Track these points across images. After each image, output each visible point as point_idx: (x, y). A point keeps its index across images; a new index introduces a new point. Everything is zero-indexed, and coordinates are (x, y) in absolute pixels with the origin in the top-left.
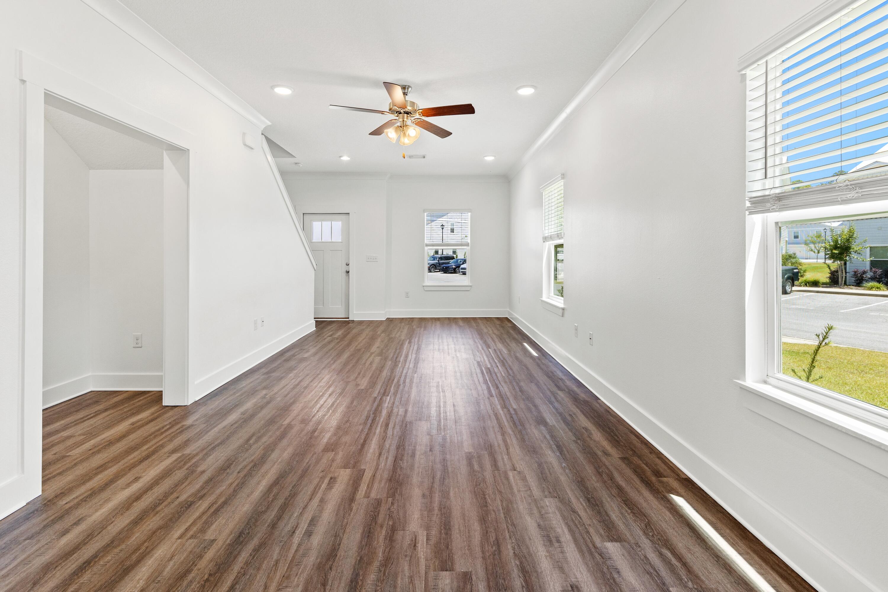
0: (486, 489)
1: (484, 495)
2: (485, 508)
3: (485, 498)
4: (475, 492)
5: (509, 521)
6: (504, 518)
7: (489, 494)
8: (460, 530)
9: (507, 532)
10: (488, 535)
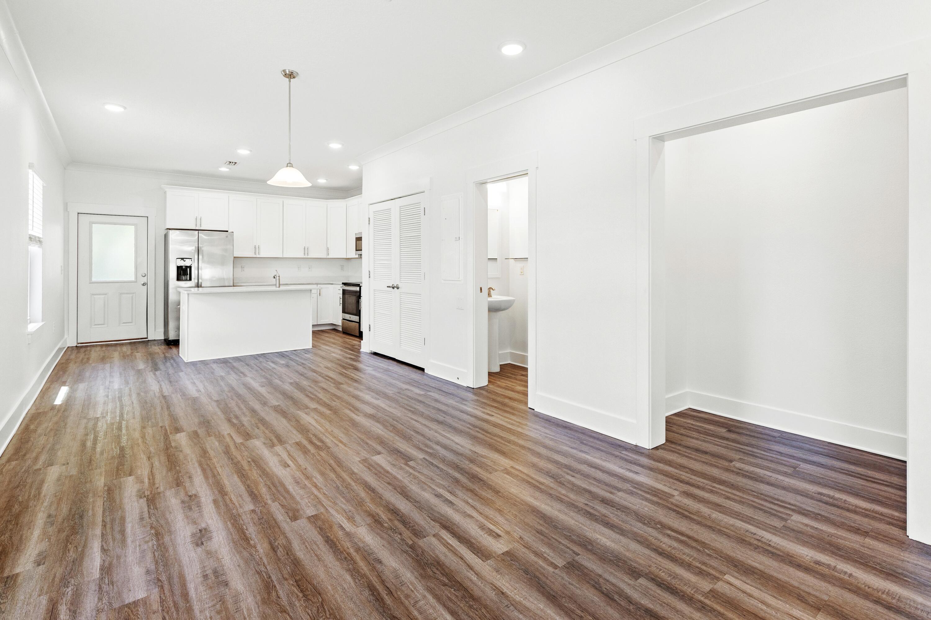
0: (306, 607)
1: (304, 596)
2: (297, 578)
3: (302, 591)
4: (320, 594)
5: (264, 575)
6: (272, 575)
7: (299, 600)
8: (317, 545)
9: (266, 563)
10: (285, 551)
